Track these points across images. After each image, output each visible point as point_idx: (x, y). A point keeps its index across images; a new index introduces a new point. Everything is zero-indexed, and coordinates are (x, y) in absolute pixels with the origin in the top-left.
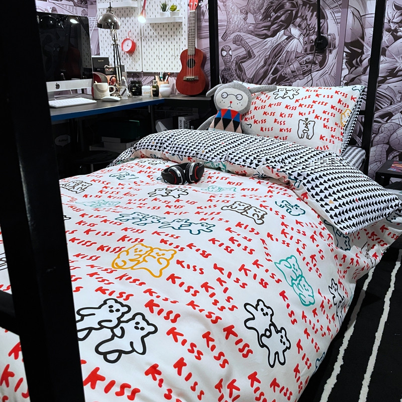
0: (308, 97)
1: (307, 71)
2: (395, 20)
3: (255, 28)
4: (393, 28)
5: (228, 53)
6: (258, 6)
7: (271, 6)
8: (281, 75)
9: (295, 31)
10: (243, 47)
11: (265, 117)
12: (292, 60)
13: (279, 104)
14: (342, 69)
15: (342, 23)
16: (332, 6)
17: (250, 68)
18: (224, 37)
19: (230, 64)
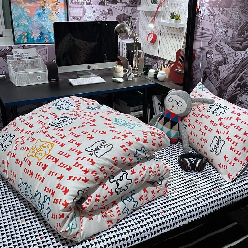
0: (229, 118)
3: (232, 40)
5: (211, 56)
6: (236, 23)
7: (246, 26)
8: (244, 83)
10: (221, 53)
11: (195, 124)
13: (207, 117)
17: (225, 71)
18: (210, 43)
19: (211, 64)
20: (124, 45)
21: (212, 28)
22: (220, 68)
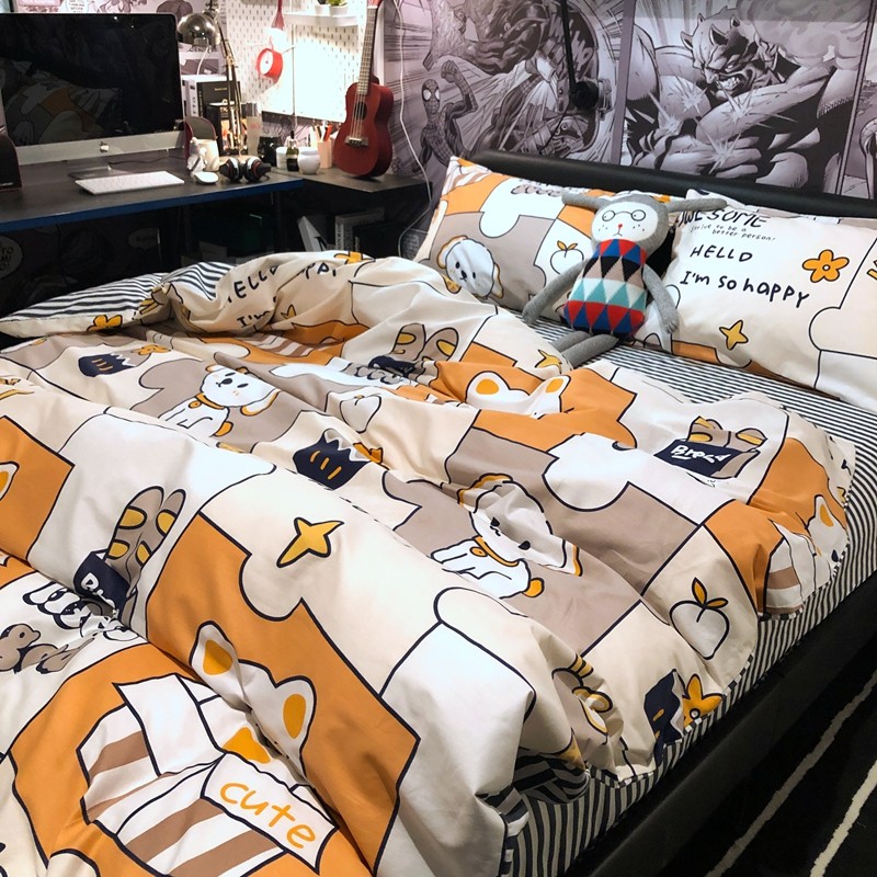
1: (562, 150)
2: (711, 66)
3: (478, 49)
4: (709, 81)
5: (433, 96)
6: (484, 6)
7: (505, 11)
9: (544, 66)
10: (457, 85)
12: (538, 123)
14: (621, 154)
15: (623, 58)
16: (606, 23)
17: (469, 130)
18: (428, 62)
19: (434, 118)
20: (192, 88)
21: (428, 24)
22: (459, 122)
